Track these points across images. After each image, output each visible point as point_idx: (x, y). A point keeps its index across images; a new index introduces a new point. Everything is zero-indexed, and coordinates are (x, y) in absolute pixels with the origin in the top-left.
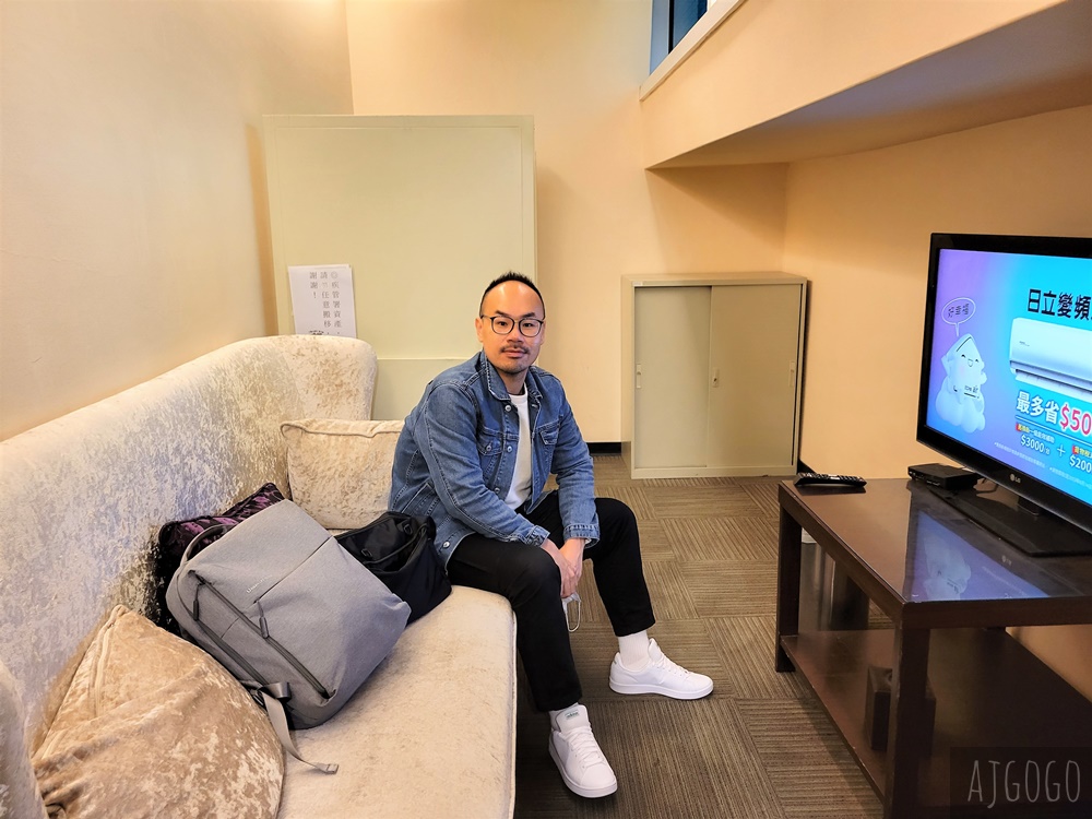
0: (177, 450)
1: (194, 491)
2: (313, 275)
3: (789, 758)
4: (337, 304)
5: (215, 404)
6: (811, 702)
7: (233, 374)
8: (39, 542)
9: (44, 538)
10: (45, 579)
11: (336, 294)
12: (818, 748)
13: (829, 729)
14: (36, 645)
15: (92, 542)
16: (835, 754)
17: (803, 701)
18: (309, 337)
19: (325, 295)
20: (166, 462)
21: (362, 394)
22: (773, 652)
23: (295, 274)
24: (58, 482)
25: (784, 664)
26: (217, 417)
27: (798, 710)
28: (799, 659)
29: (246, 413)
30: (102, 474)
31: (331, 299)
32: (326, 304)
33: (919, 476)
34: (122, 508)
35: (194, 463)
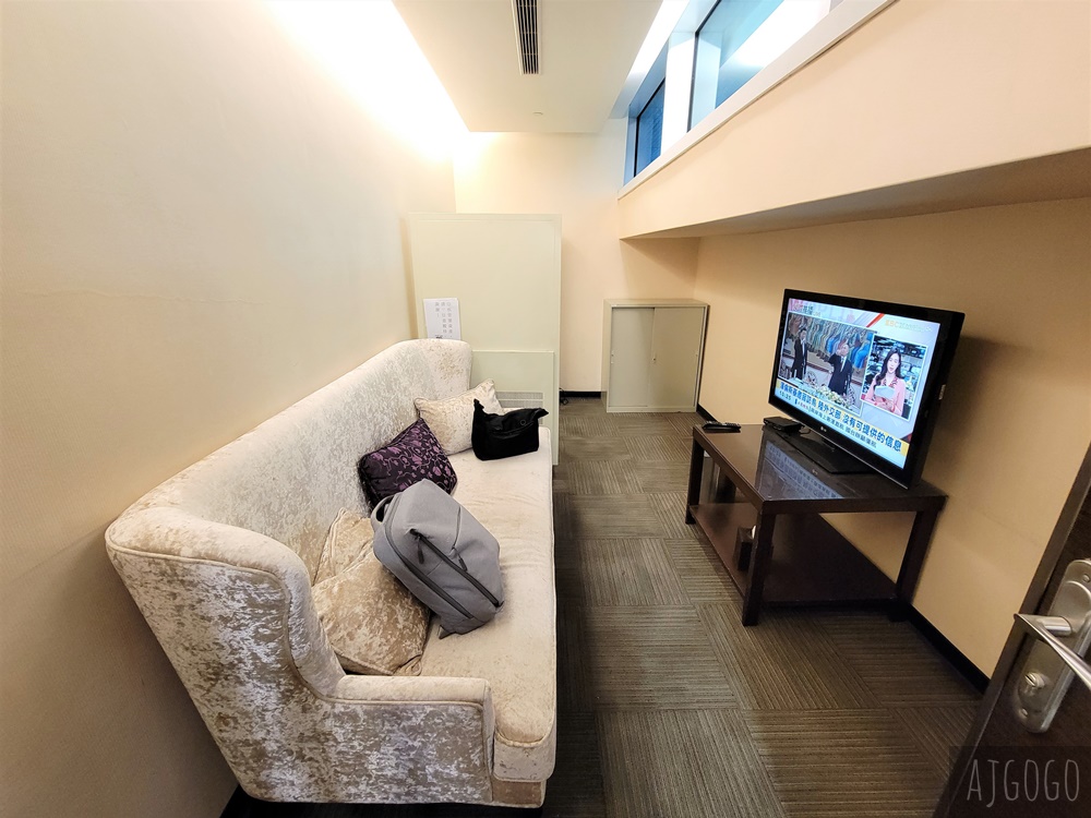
0: (370, 410)
1: (380, 432)
2: (437, 304)
3: (692, 571)
4: (450, 320)
5: (387, 381)
6: (705, 541)
7: (396, 364)
8: (304, 469)
9: (306, 466)
10: (308, 488)
11: (450, 315)
12: (709, 566)
13: (714, 556)
14: (305, 524)
15: (330, 466)
16: (717, 569)
17: (700, 541)
18: (436, 340)
19: (444, 315)
20: (365, 417)
21: (465, 372)
22: (685, 513)
23: (428, 303)
24: (312, 434)
25: (690, 520)
26: (389, 389)
27: (698, 546)
28: (700, 518)
29: (404, 384)
30: (333, 428)
31: (447, 318)
32: (444, 320)
33: (770, 424)
34: (344, 445)
35: (379, 416)
